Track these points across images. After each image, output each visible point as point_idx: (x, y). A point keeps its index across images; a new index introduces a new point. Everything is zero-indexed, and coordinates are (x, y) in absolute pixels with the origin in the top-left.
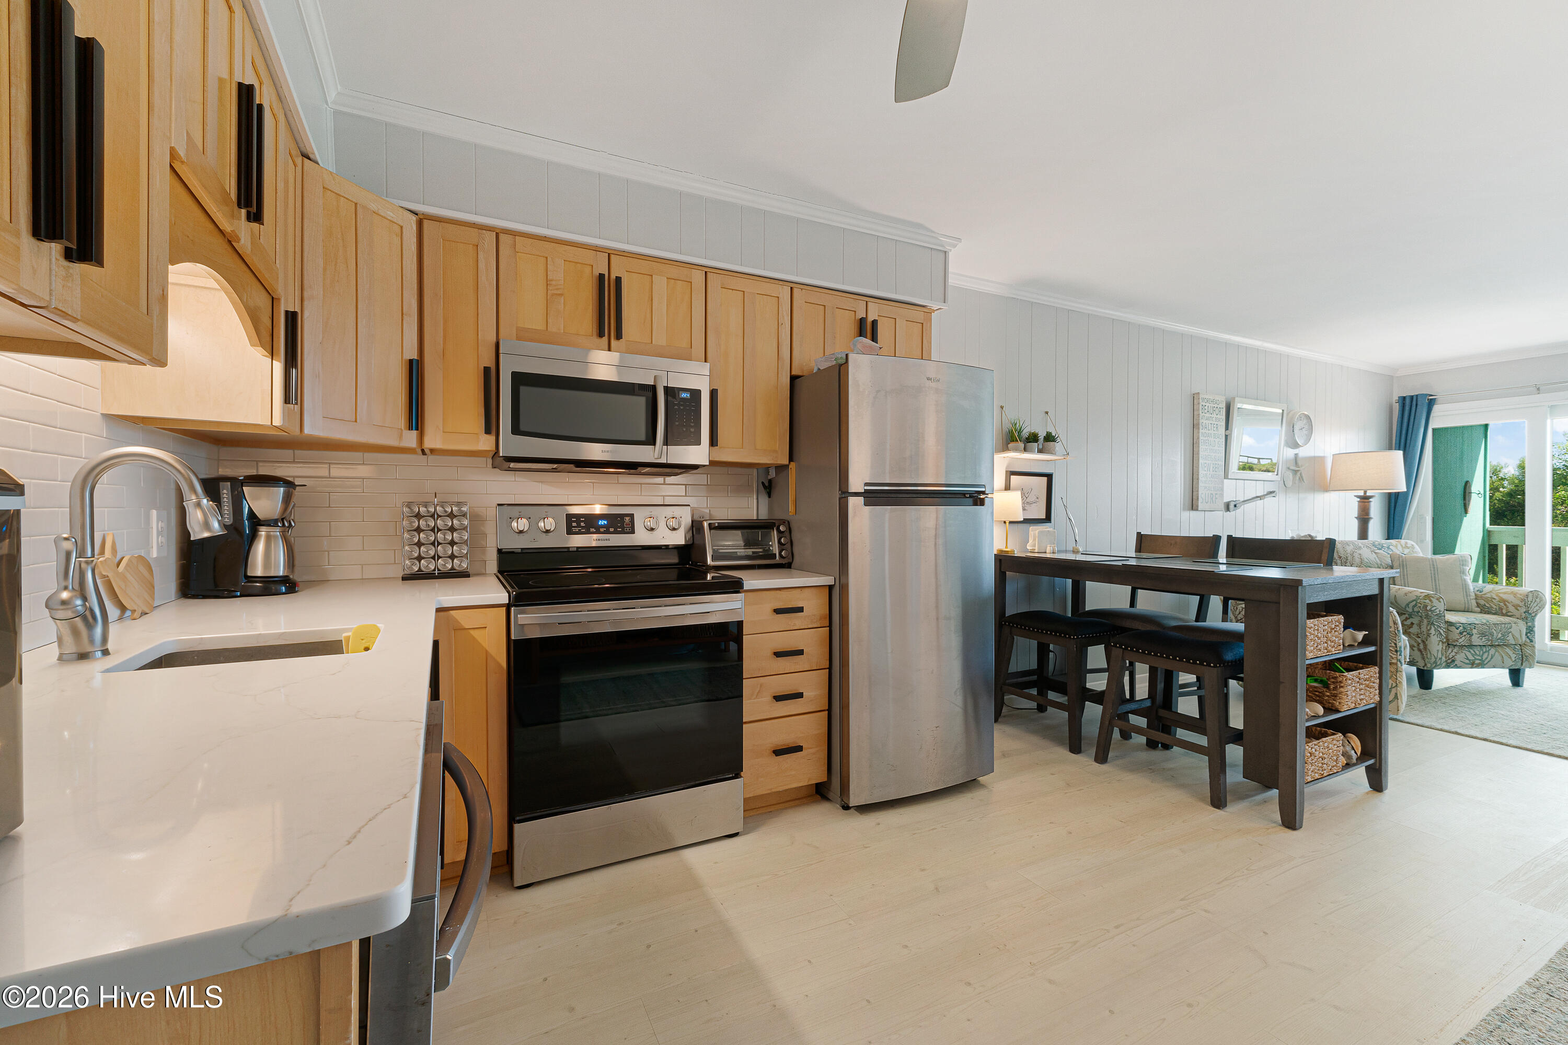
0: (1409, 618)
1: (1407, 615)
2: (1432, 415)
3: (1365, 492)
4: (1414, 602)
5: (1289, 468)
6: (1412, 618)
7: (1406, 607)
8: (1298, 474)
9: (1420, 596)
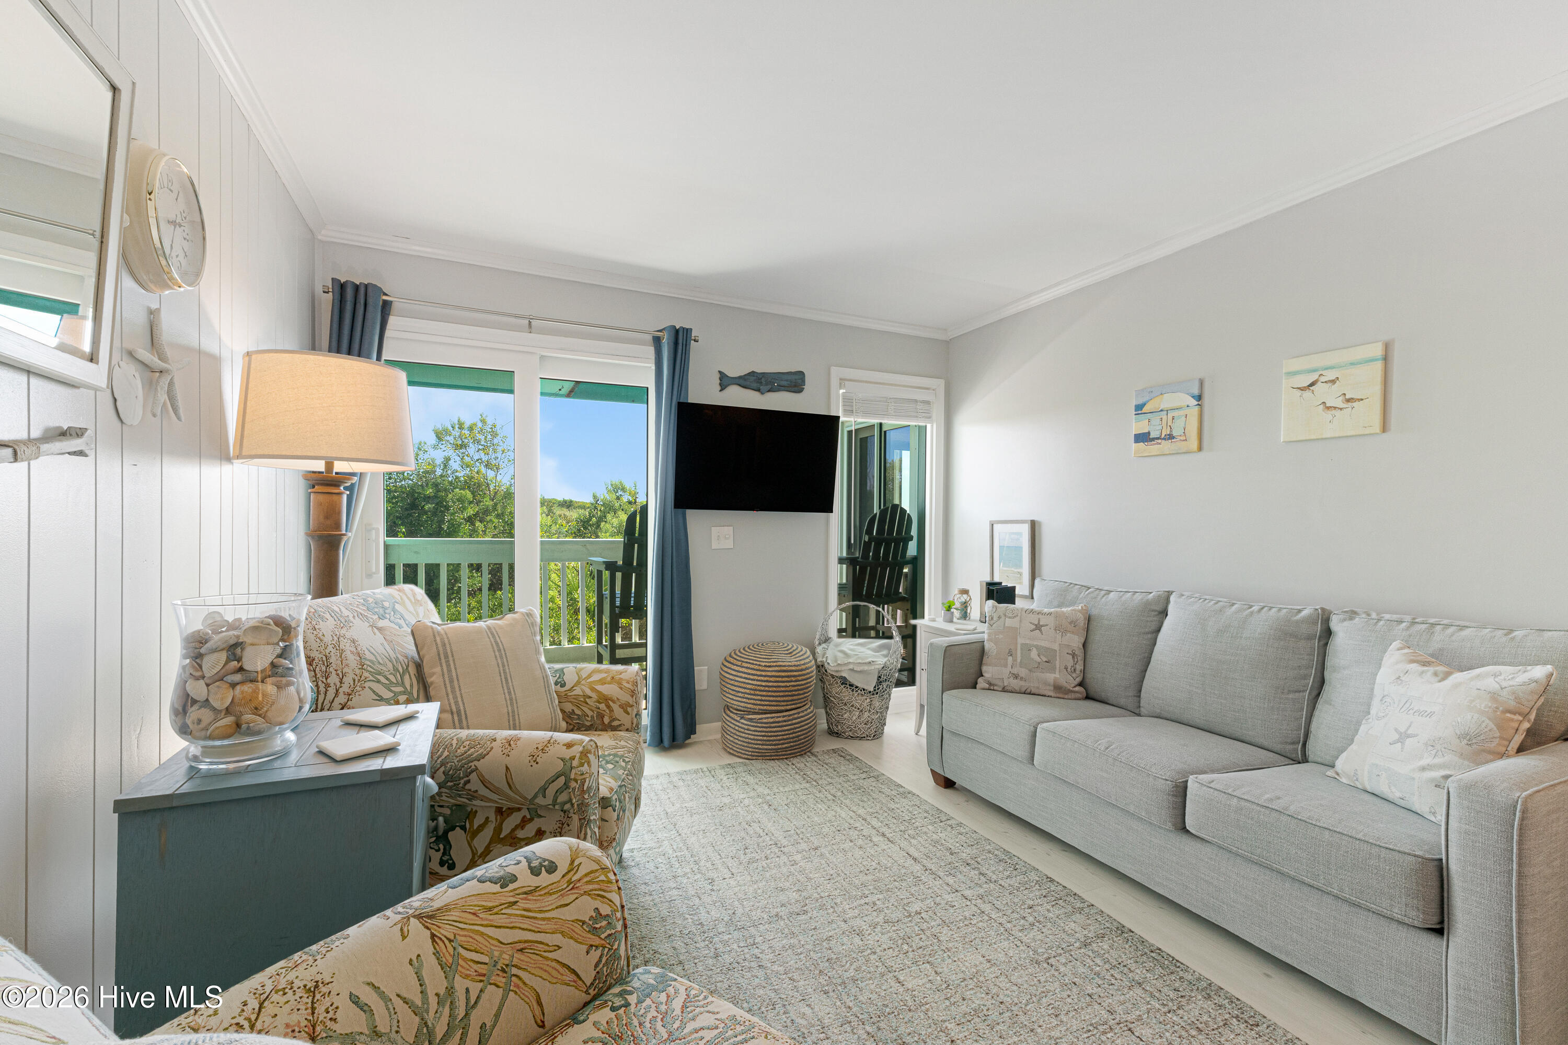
0: (531, 820)
1: (525, 812)
2: (388, 333)
3: (329, 466)
4: (562, 779)
5: (131, 354)
6: (540, 816)
7: (535, 796)
8: (164, 382)
9: (573, 758)
